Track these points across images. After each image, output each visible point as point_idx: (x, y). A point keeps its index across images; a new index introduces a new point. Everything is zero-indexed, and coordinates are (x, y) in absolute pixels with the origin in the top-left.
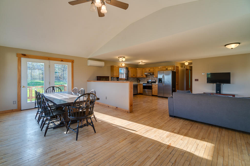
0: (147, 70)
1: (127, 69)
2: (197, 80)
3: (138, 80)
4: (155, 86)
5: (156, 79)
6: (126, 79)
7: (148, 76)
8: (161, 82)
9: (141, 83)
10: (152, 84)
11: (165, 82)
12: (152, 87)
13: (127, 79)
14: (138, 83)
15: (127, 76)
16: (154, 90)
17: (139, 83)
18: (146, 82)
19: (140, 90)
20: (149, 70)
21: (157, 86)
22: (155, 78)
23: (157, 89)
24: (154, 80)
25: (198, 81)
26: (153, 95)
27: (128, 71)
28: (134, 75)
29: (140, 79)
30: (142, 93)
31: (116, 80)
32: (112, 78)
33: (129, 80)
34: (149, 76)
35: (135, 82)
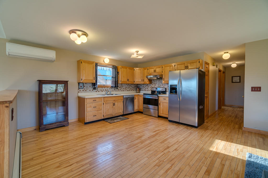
0: (152, 71)
1: (115, 68)
2: (256, 89)
3: (138, 87)
4: (164, 100)
5: (166, 87)
6: (112, 87)
7: (152, 81)
8: (176, 92)
9: (142, 93)
10: (159, 95)
11: (183, 93)
12: (159, 102)
13: (115, 87)
14: (137, 93)
15: (115, 81)
16: (161, 106)
17: (139, 92)
18: (150, 92)
19: (139, 106)
20: (155, 71)
21: (167, 99)
22: (164, 85)
23: (167, 105)
24: (163, 89)
25: (260, 91)
26: (159, 117)
27: (118, 73)
28: (128, 80)
29: (140, 87)
30: (142, 111)
31: (91, 89)
32: (81, 85)
33: (119, 89)
34: (155, 82)
35: (132, 92)
